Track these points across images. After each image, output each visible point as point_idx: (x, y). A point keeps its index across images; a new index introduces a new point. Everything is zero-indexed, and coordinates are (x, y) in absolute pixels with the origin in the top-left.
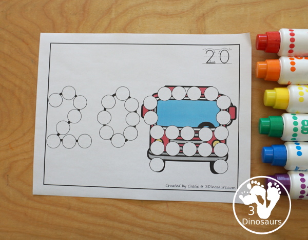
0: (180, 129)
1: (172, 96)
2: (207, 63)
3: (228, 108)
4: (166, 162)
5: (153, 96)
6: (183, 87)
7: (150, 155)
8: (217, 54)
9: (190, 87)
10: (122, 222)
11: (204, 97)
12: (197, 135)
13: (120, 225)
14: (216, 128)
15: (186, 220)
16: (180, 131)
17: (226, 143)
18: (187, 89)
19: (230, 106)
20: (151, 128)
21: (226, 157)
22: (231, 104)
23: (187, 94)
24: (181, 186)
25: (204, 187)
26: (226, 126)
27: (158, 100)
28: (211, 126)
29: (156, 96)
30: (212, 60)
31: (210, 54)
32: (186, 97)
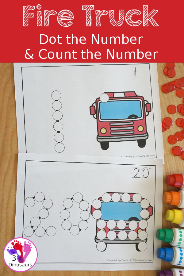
0: (117, 222)
1: (111, 200)
2: (134, 177)
3: (148, 208)
4: (107, 244)
5: (98, 199)
6: (119, 193)
7: (96, 240)
8: (141, 171)
9: (123, 193)
11: (133, 200)
12: (127, 226)
14: (140, 221)
16: (116, 223)
17: (146, 231)
18: (121, 194)
19: (149, 207)
20: (97, 221)
21: (146, 240)
22: (150, 205)
23: (121, 198)
24: (117, 260)
25: (132, 260)
26: (146, 219)
27: (102, 202)
28: (136, 219)
29: (100, 199)
30: (138, 175)
31: (136, 171)
32: (120, 200)
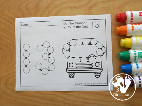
10: (59, 102)
13: (58, 103)
15: (88, 100)
